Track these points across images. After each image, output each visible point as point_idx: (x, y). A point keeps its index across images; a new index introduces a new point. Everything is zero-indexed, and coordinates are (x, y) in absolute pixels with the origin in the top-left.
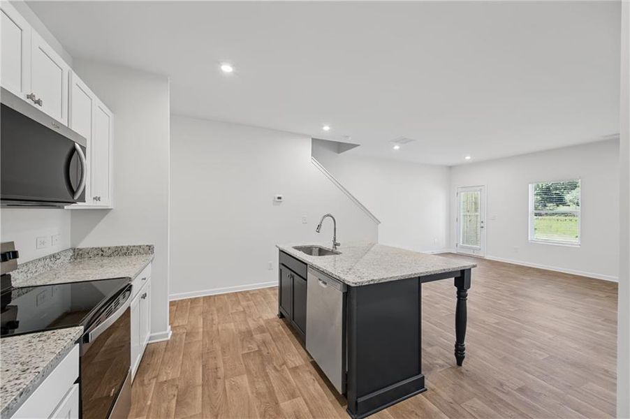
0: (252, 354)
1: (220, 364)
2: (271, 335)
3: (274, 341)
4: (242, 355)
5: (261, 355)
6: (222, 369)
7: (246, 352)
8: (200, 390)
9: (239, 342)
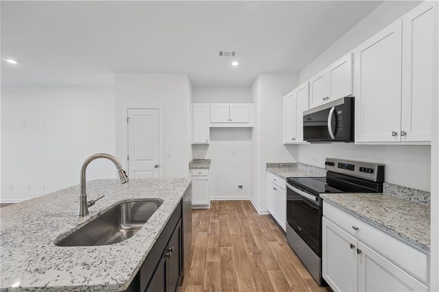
0: (225, 245)
1: (245, 243)
2: (206, 257)
3: (206, 251)
4: (231, 246)
5: (219, 243)
6: (244, 240)
7: (229, 248)
8: (253, 233)
9: (233, 257)
